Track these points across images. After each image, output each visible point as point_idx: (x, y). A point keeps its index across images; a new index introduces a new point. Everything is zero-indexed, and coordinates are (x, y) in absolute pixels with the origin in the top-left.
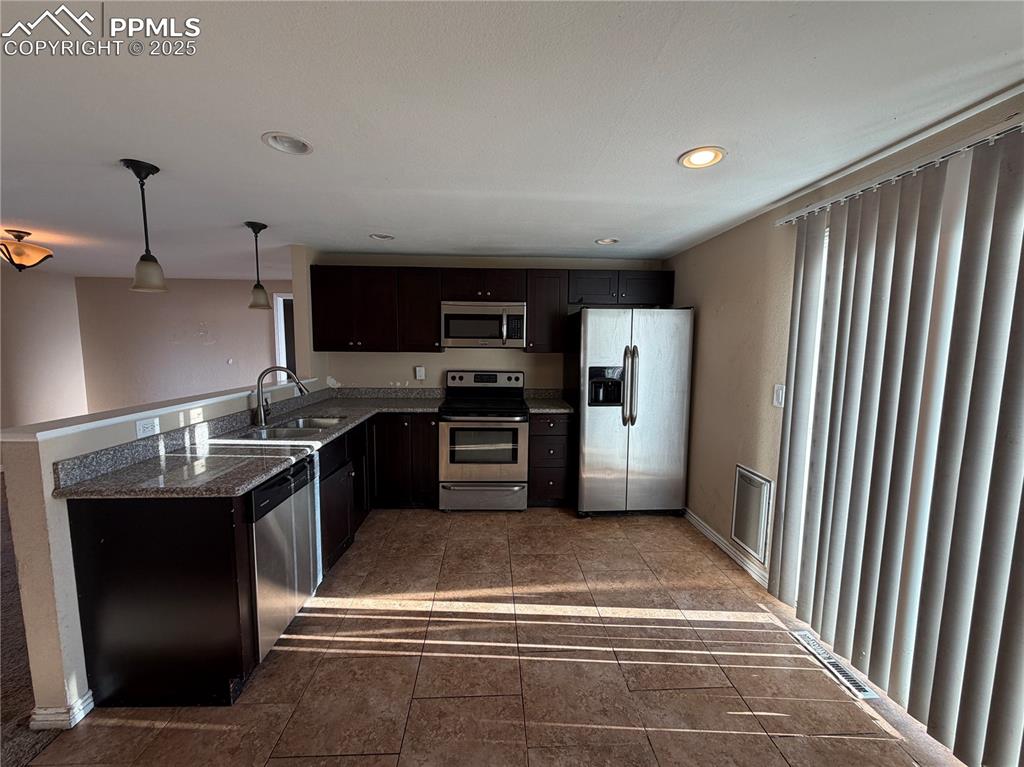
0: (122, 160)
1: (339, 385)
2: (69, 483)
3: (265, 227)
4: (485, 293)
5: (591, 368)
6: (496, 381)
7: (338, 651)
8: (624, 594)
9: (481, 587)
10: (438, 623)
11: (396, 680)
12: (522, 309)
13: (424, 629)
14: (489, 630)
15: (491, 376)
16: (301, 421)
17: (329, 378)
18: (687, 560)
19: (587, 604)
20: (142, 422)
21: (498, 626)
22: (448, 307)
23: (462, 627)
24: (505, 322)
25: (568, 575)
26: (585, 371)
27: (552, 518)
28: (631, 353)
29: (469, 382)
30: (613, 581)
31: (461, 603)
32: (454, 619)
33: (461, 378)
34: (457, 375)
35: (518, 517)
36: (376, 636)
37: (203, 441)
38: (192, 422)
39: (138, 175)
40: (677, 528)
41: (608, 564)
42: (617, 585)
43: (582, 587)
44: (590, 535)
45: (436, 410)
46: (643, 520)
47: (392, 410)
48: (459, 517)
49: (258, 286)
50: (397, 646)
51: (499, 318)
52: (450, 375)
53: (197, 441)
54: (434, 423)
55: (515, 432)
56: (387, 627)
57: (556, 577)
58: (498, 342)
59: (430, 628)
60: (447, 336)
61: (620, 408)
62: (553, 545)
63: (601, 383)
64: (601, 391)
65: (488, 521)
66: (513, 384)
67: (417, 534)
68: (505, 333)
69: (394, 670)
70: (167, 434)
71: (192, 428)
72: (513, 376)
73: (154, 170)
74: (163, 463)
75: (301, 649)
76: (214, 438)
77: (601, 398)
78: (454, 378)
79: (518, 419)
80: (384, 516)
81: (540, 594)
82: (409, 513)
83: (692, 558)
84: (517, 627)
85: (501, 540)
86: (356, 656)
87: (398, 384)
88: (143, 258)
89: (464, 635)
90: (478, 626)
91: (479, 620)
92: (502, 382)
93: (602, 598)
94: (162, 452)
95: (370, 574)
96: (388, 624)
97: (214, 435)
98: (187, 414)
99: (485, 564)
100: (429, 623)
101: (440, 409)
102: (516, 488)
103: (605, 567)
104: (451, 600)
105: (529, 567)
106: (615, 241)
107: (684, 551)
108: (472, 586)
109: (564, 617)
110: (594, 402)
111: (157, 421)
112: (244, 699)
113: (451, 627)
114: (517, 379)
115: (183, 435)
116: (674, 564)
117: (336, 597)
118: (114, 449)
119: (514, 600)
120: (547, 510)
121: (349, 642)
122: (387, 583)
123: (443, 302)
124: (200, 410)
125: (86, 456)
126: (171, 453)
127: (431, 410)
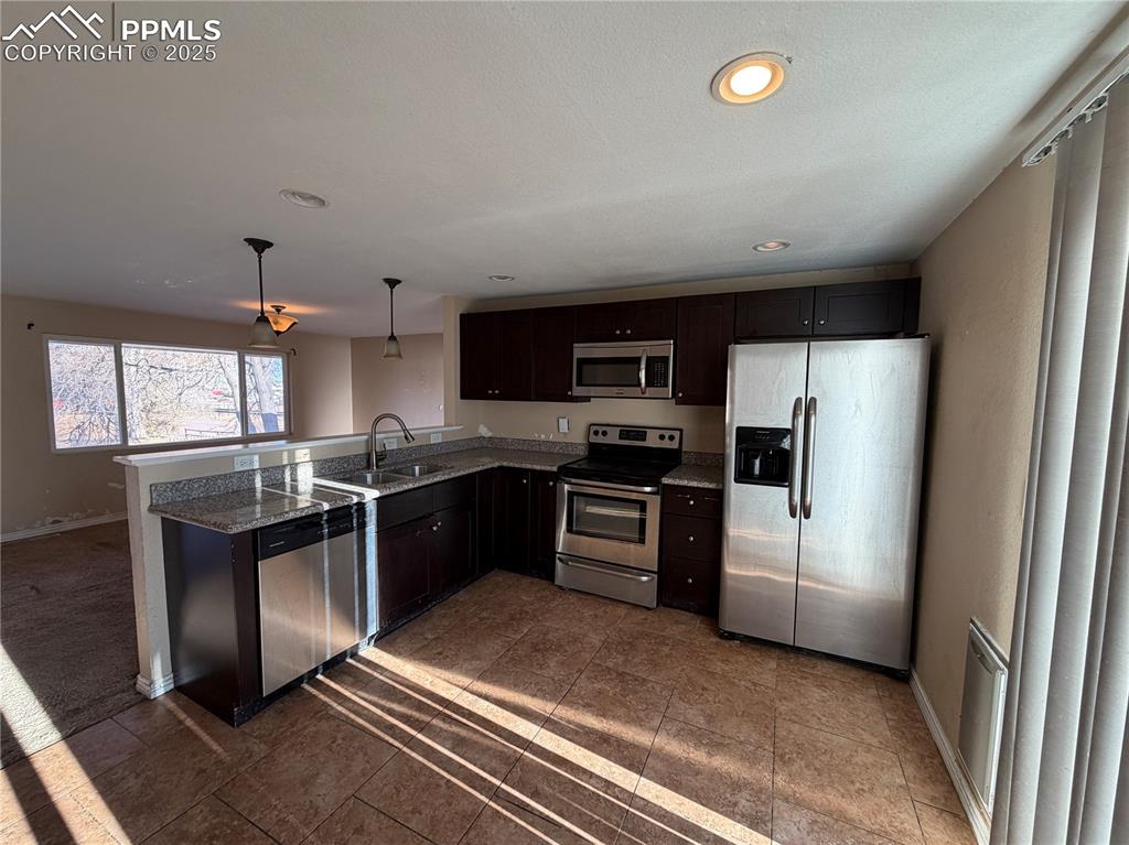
0: (245, 240)
1: (490, 434)
2: (160, 502)
3: (399, 282)
4: (623, 332)
5: (739, 429)
6: (644, 440)
7: (344, 711)
8: (698, 773)
9: (524, 691)
10: (446, 718)
11: (358, 765)
12: (666, 348)
13: (428, 719)
14: (489, 748)
15: (639, 433)
16: (417, 468)
17: (482, 426)
18: (857, 759)
19: (630, 767)
20: (241, 458)
21: (500, 748)
22: (581, 351)
23: (463, 733)
24: (643, 366)
25: (642, 714)
26: (731, 431)
27: (683, 627)
28: (806, 408)
29: (613, 438)
30: (697, 747)
31: (487, 703)
32: (464, 721)
33: (605, 433)
34: (601, 429)
35: (640, 615)
36: (383, 708)
37: (306, 479)
38: (297, 461)
39: (256, 250)
40: (879, 697)
41: (710, 719)
42: (698, 756)
43: (643, 738)
44: (719, 667)
45: (555, 469)
46: (824, 668)
47: (511, 465)
48: (573, 598)
49: (392, 338)
50: (390, 729)
51: (637, 361)
52: (594, 428)
53: (299, 478)
54: (551, 483)
55: (642, 506)
56: (400, 703)
57: (621, 712)
58: (636, 391)
59: (434, 722)
60: (580, 384)
61: (787, 489)
62: (656, 665)
63: (758, 450)
64: (757, 462)
65: (600, 612)
66: (666, 444)
67: (514, 607)
68: (643, 381)
69: (366, 754)
70: (264, 470)
71: (294, 466)
72: (667, 434)
73: (270, 245)
74: (259, 495)
75: (322, 697)
76: (318, 477)
77: (757, 471)
78: (596, 433)
79: (648, 489)
80: (500, 579)
81: (583, 727)
82: (526, 581)
83: (870, 758)
84: (520, 758)
85: (595, 639)
86: (353, 724)
87: (543, 436)
88: (259, 319)
89: (459, 744)
90: (481, 739)
91: (487, 733)
92: (652, 441)
93: (659, 766)
94: (258, 484)
95: (436, 639)
96: (404, 699)
97: (319, 474)
98: (292, 453)
99: (552, 665)
100: (439, 714)
101: (559, 468)
102: (645, 579)
103: (702, 720)
104: (480, 695)
105: (598, 686)
106: (785, 245)
107: (862, 742)
108: (515, 686)
109: (585, 771)
110: (744, 476)
111: (256, 458)
112: (246, 728)
113: (455, 729)
114: (672, 438)
115: (284, 472)
116: (826, 758)
117: (390, 653)
118: (207, 479)
119: (547, 722)
120: (685, 616)
121: (359, 705)
122: (440, 654)
123: (575, 345)
124: (307, 451)
125: (179, 482)
126: (268, 486)
127: (548, 468)
